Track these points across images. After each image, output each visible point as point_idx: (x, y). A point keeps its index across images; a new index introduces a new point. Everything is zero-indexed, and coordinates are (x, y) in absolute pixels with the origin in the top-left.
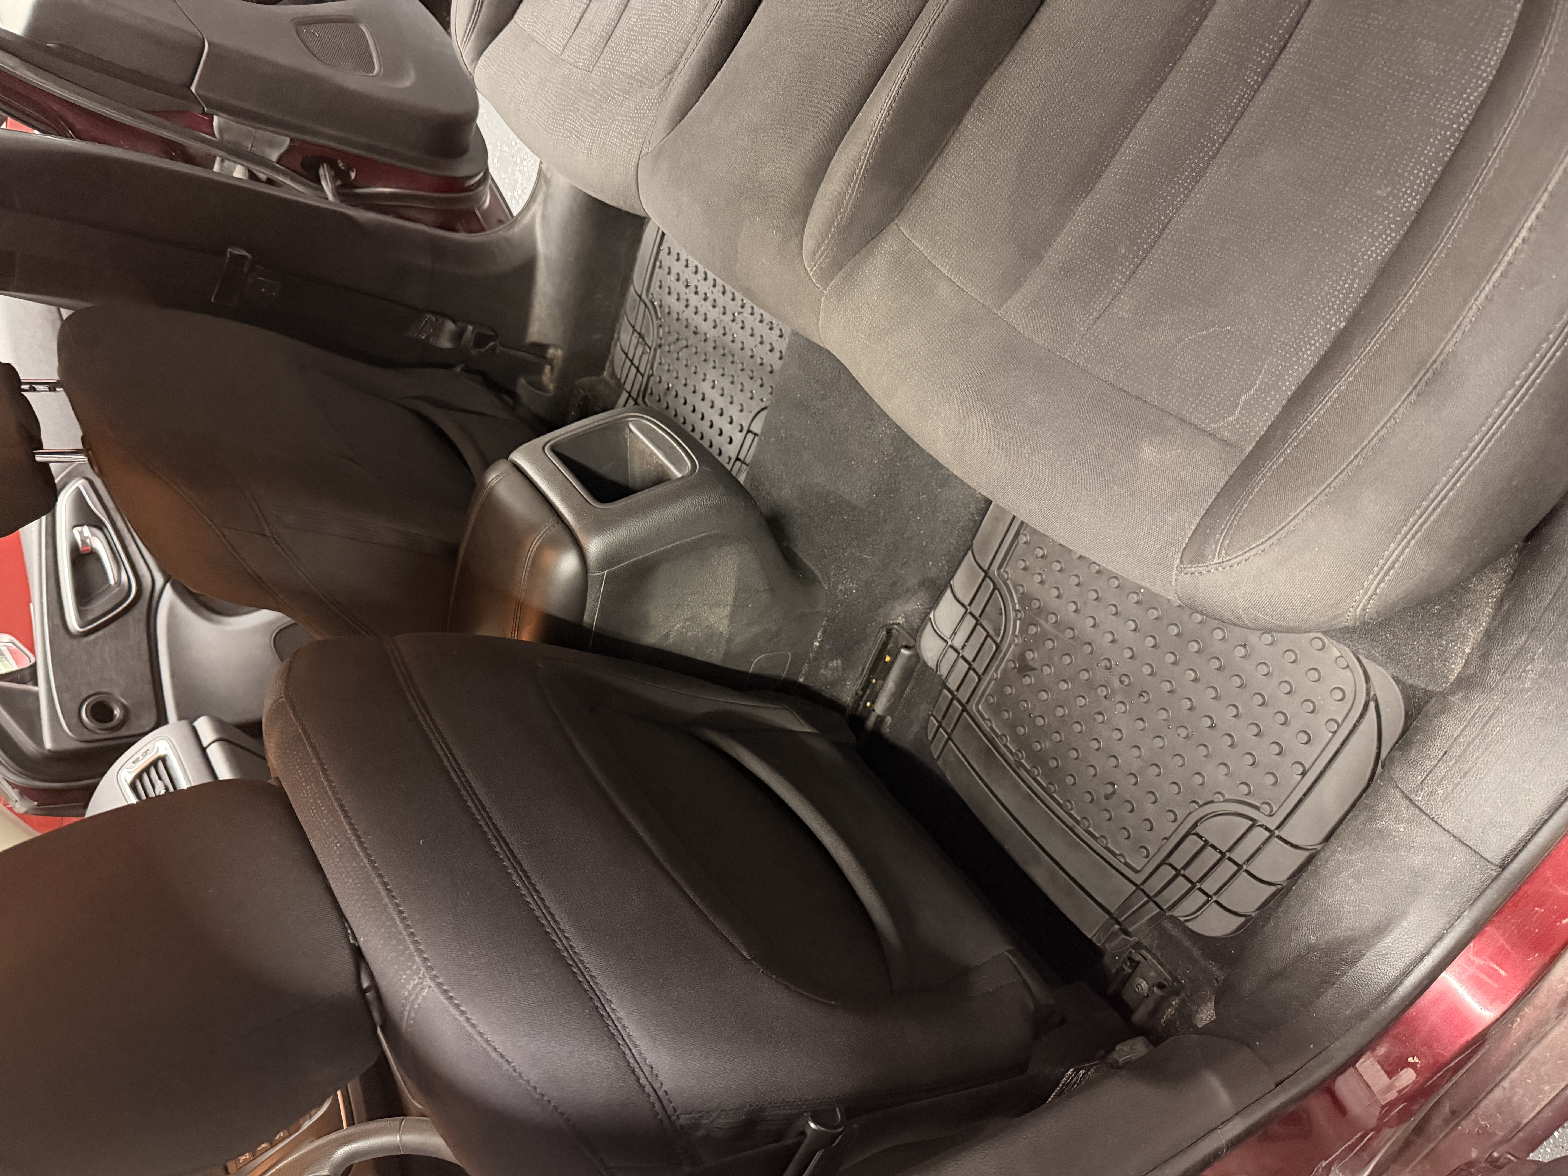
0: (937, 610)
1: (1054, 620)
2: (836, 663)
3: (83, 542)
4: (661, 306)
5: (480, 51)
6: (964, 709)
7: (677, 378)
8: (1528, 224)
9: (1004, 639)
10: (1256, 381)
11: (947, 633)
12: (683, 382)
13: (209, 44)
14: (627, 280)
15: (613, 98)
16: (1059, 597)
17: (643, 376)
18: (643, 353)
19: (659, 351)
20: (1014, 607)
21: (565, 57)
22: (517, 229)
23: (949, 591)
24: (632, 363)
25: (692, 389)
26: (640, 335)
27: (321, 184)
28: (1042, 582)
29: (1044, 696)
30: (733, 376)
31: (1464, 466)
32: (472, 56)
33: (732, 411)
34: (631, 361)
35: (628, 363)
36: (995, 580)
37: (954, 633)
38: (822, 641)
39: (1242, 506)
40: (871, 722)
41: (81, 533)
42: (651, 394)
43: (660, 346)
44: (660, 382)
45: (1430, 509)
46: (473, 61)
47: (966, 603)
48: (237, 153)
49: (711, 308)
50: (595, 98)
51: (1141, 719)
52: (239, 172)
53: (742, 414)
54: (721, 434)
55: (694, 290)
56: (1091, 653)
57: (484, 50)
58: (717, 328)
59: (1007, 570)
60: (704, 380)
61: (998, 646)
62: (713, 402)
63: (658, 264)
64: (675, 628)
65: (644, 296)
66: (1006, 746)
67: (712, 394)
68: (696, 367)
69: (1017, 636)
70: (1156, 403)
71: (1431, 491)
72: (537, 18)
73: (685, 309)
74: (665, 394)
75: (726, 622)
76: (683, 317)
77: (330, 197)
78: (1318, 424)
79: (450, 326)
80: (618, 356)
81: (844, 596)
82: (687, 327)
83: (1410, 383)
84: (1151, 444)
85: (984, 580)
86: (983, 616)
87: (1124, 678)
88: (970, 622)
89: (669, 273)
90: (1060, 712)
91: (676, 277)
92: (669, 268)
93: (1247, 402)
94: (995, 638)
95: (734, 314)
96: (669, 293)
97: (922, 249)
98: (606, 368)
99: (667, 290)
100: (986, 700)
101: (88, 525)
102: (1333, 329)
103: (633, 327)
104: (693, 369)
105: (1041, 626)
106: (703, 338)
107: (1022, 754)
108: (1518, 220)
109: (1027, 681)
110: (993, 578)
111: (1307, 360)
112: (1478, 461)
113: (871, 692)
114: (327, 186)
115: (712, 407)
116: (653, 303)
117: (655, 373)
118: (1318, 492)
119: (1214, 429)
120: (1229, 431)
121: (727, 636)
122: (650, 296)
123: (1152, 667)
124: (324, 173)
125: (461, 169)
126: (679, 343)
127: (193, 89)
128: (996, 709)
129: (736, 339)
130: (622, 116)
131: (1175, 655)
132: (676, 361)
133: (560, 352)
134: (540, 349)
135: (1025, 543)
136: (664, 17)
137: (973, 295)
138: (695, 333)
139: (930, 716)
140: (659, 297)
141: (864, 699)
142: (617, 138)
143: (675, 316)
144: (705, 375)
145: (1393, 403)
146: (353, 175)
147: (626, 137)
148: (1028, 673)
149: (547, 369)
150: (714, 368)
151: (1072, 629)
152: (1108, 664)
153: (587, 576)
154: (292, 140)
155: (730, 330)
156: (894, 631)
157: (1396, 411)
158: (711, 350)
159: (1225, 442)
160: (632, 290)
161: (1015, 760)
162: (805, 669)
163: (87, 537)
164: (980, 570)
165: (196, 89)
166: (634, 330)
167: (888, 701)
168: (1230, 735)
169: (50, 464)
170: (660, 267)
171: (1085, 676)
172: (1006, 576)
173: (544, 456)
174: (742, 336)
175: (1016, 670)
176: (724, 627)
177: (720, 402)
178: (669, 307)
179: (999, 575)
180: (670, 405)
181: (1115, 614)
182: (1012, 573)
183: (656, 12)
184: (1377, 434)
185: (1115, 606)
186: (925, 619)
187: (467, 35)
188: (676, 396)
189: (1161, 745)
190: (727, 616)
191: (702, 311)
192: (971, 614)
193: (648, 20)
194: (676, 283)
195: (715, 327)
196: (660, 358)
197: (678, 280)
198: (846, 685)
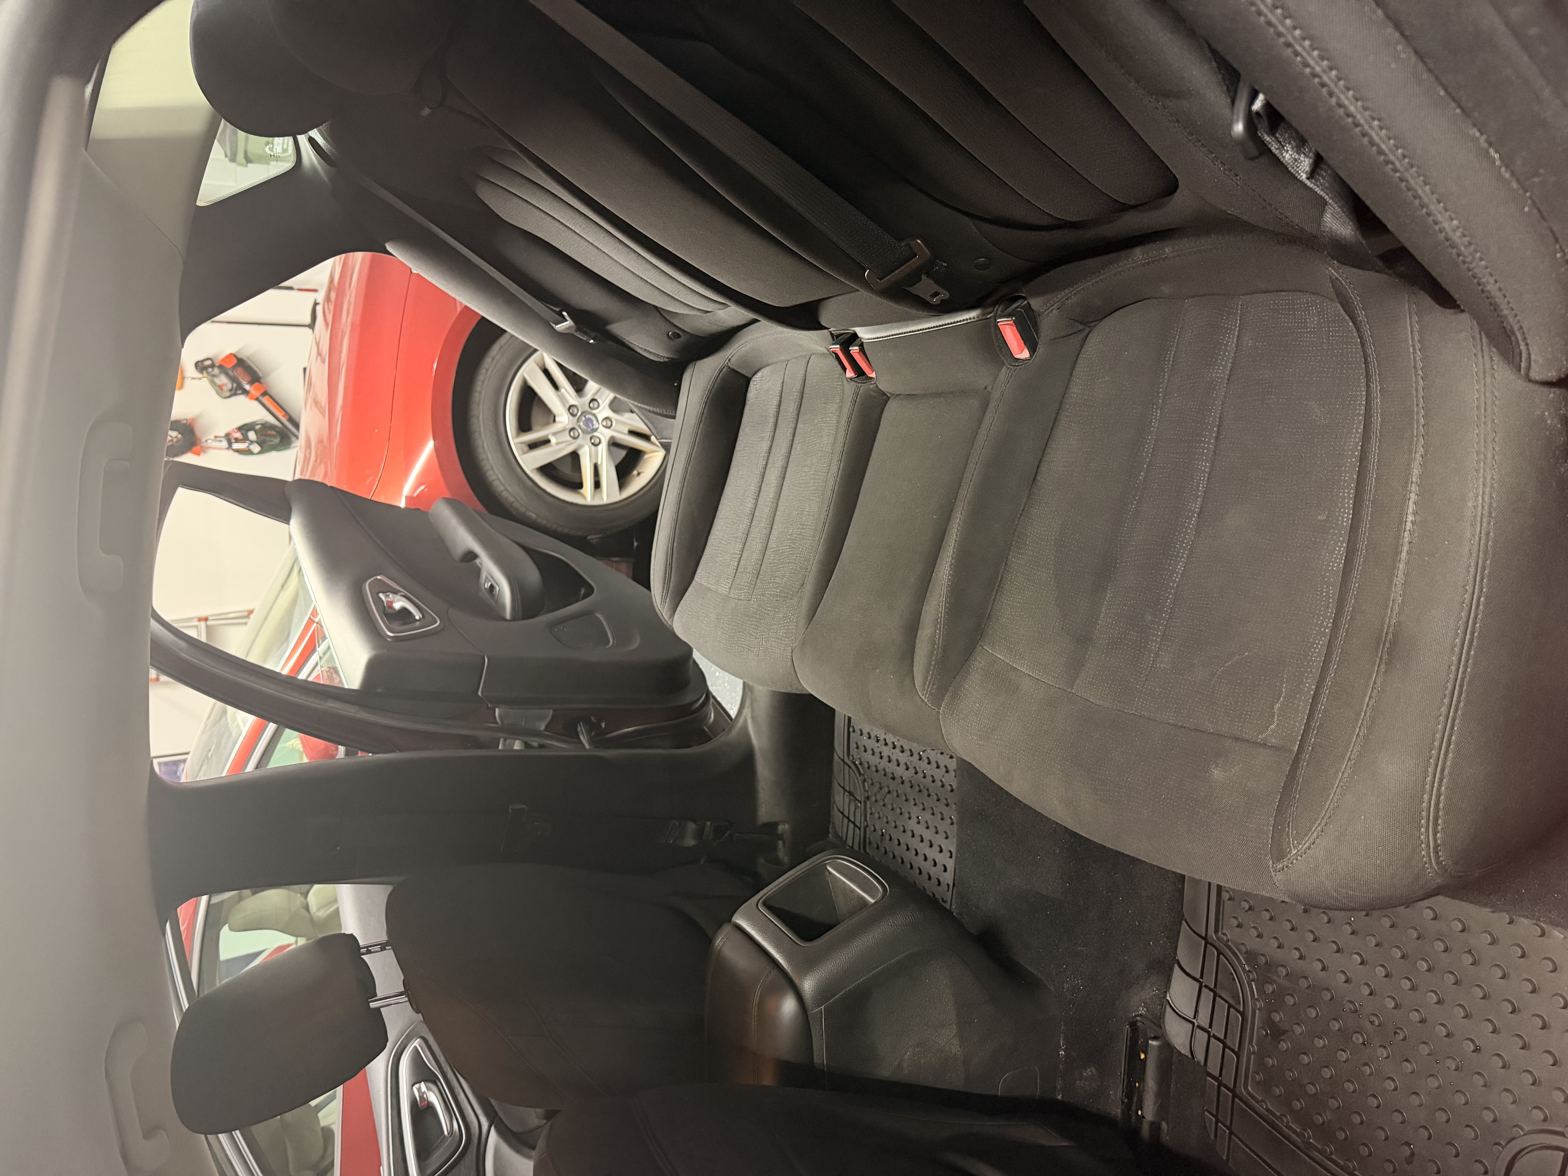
0: (1171, 990)
1: (1284, 973)
2: (1090, 1071)
3: (421, 1097)
4: (861, 764)
5: (674, 609)
6: (1235, 1096)
7: (887, 822)
8: (1410, 510)
9: (1246, 1006)
10: (1281, 690)
11: (1190, 1014)
12: (893, 825)
13: (488, 658)
14: (831, 749)
15: (768, 614)
16: (1280, 946)
17: (860, 828)
18: (856, 809)
19: (868, 803)
20: (1244, 970)
21: (732, 595)
22: (734, 733)
23: (1176, 968)
24: (849, 820)
25: (902, 829)
26: (850, 793)
27: (580, 738)
28: (1260, 936)
29: (1305, 1059)
30: (932, 808)
31: (1452, 711)
32: (669, 614)
33: (939, 840)
34: (848, 818)
35: (846, 820)
36: (1216, 945)
37: (1196, 1011)
38: (1066, 1048)
39: (1295, 797)
40: (1145, 1131)
41: (419, 1089)
42: (870, 843)
43: (868, 798)
44: (875, 831)
45: (1442, 756)
46: (670, 617)
47: (1198, 976)
48: (513, 732)
49: (900, 754)
50: (755, 618)
51: (1407, 1060)
52: (517, 745)
53: (948, 840)
54: (935, 865)
55: (883, 742)
56: (1332, 998)
57: (677, 607)
58: (910, 769)
59: (1224, 931)
60: (910, 818)
61: (1243, 1014)
62: (921, 836)
63: (851, 729)
64: (906, 1057)
65: (846, 759)
66: (1288, 1127)
67: (920, 830)
68: (901, 808)
69: (1257, 999)
70: (1212, 731)
71: (1434, 741)
72: (709, 573)
73: (880, 760)
74: (882, 840)
75: (956, 1042)
76: (880, 768)
77: (587, 746)
78: (1325, 711)
79: (691, 826)
80: (837, 817)
81: (1073, 995)
82: (885, 775)
83: (1377, 655)
84: (1217, 766)
85: (1205, 947)
86: (1218, 987)
87: (1372, 1018)
88: (1208, 996)
89: (862, 734)
90: (1327, 1073)
91: (867, 736)
92: (861, 730)
93: (1280, 709)
94: (1237, 1007)
95: (919, 754)
96: (865, 751)
97: (1003, 658)
98: (830, 830)
99: (863, 749)
100: (1253, 1079)
101: (425, 1081)
102: (1327, 630)
103: (843, 788)
104: (899, 811)
105: (1275, 981)
106: (900, 781)
107: (1308, 1133)
108: (1402, 510)
109: (1283, 1046)
110: (1213, 943)
111: (1316, 661)
112: (1462, 704)
113: (1138, 1098)
114: (584, 739)
115: (922, 841)
116: (854, 763)
117: (869, 823)
118: (1344, 767)
119: (1262, 739)
120: (1275, 738)
121: (962, 1058)
122: (851, 757)
123: (1394, 998)
124: (581, 729)
125: (688, 698)
126: (883, 790)
127: (480, 693)
128: (1265, 1086)
129: (927, 774)
130: (776, 625)
131: (1410, 980)
132: (883, 808)
133: (787, 826)
134: (771, 827)
135: (1229, 899)
136: (792, 548)
137: (1049, 682)
138: (893, 778)
139: (1204, 1111)
140: (859, 757)
141: (1134, 1108)
142: (775, 642)
143: (874, 769)
144: (909, 813)
145: (1370, 676)
146: (603, 725)
147: (781, 639)
148: (1282, 1037)
149: (780, 842)
150: (915, 805)
151: (1306, 978)
152: (1352, 1007)
153: (807, 1015)
154: (554, 711)
155: (920, 767)
156: (1139, 1024)
157: (1375, 683)
158: (909, 789)
159: (1275, 748)
160: (835, 756)
161: (1303, 1142)
162: (1059, 1084)
163: (424, 1092)
164: (1200, 939)
165: (482, 693)
166: (845, 790)
167: (1155, 1104)
168: (1499, 1055)
169: (382, 1009)
170: (854, 731)
171: (1335, 1026)
172: (1225, 939)
173: (757, 911)
174: (930, 770)
175: (1269, 1037)
176: (955, 1048)
177: (928, 835)
178: (868, 763)
179: (1218, 938)
180: (888, 849)
181: (1338, 951)
182: (1230, 933)
183: (786, 546)
184: (1368, 705)
185: (1334, 942)
186: (1163, 1003)
187: (663, 601)
188: (891, 839)
189: (1436, 1085)
190: (955, 1035)
191: (894, 758)
192: (1206, 986)
193: (782, 552)
194: (869, 740)
195: (907, 769)
196: (871, 808)
197: (870, 738)
198: (1109, 1095)
